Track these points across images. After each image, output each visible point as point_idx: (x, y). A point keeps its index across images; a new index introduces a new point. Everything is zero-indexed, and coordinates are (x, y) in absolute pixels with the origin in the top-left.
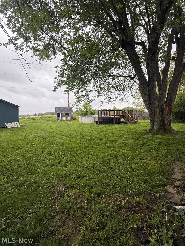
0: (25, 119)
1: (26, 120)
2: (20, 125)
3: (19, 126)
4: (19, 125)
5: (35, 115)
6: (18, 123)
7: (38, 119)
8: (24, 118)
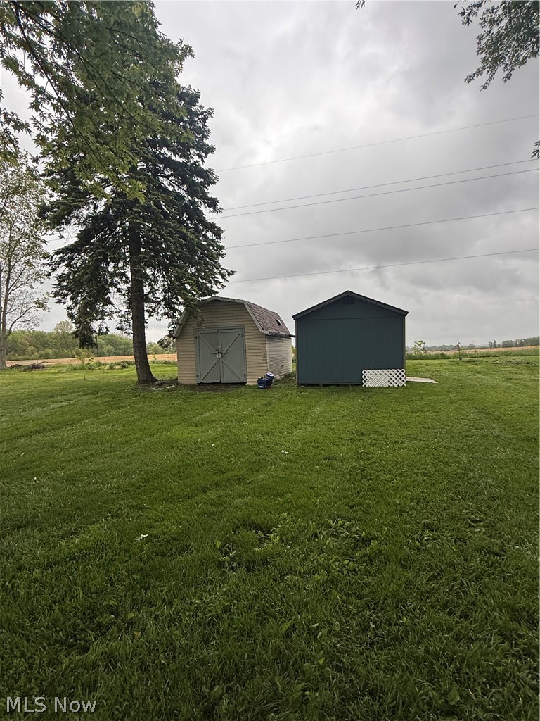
0: (444, 357)
1: (445, 361)
2: (408, 379)
3: (403, 383)
4: (403, 379)
5: (494, 345)
6: (400, 371)
7: (491, 360)
8: (442, 354)
